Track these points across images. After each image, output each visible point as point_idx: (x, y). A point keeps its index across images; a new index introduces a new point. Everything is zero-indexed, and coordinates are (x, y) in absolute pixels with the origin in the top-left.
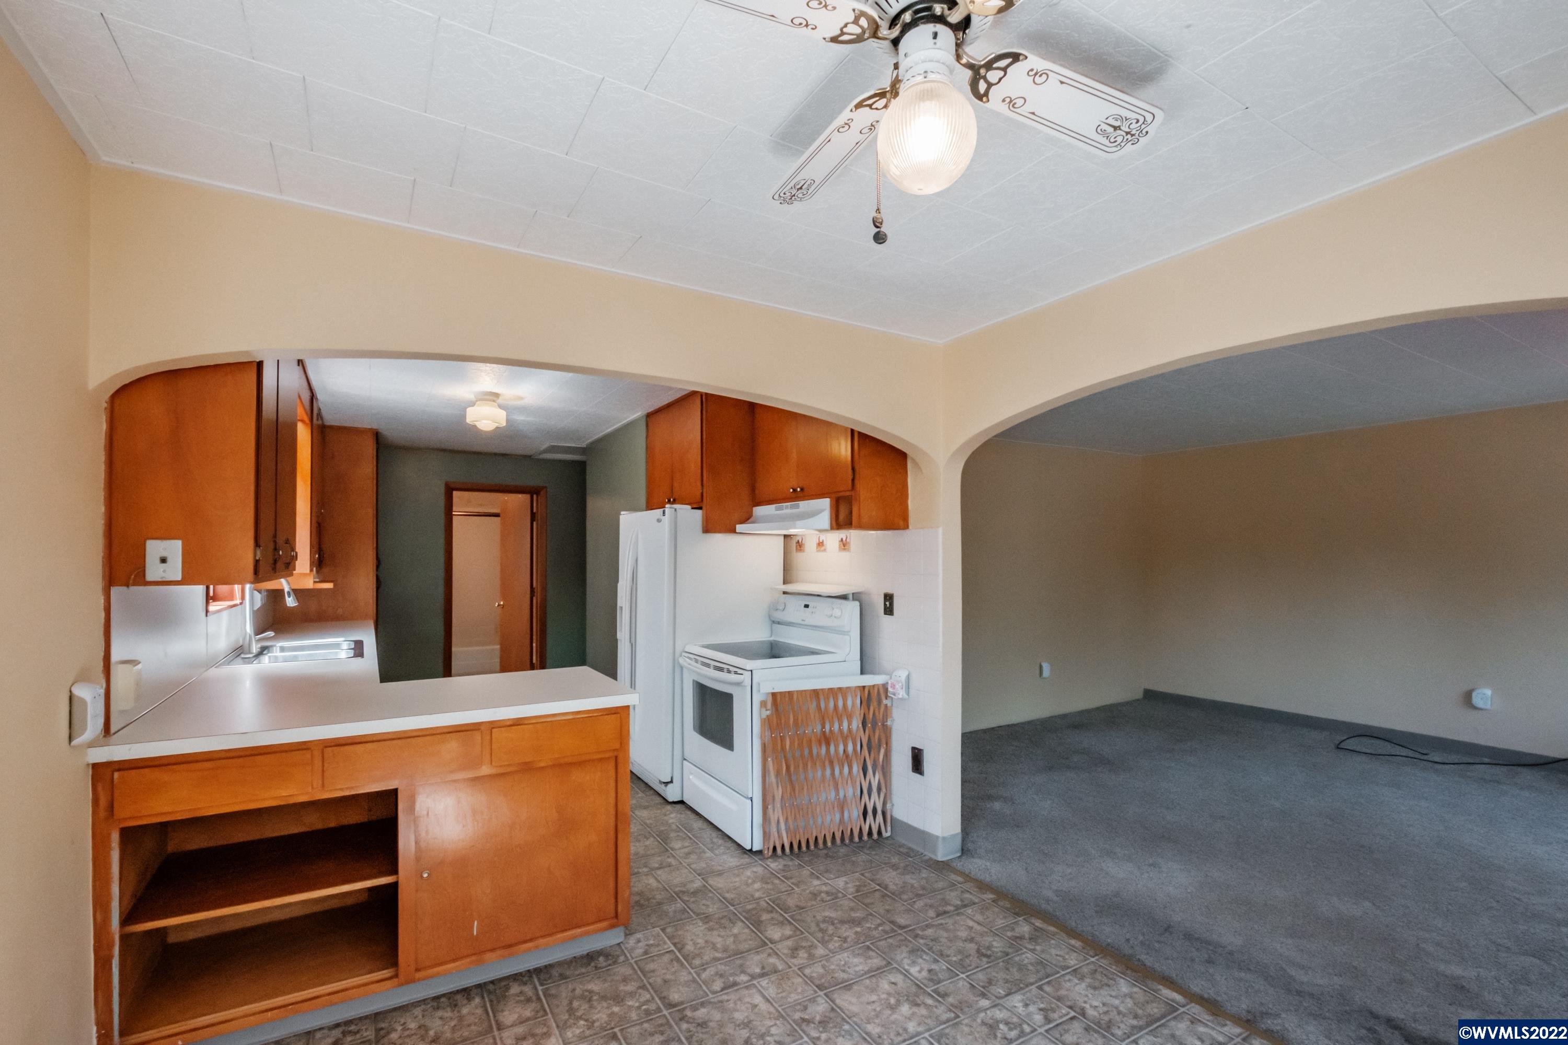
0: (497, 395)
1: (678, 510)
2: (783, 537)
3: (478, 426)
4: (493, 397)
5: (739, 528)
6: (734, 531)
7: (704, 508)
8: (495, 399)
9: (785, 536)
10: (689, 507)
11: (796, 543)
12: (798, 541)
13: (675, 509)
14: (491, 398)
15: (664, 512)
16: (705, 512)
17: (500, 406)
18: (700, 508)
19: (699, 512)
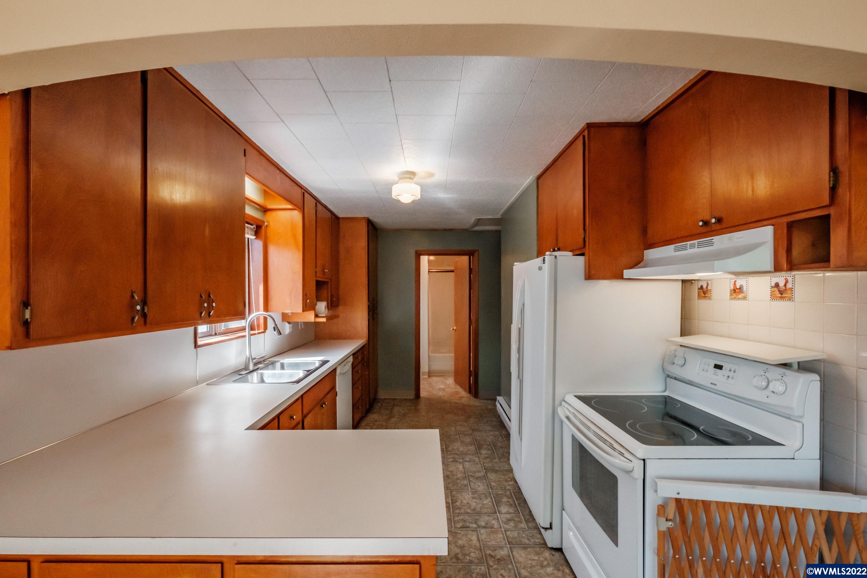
0: (413, 174)
1: (558, 257)
2: (680, 283)
3: (401, 200)
4: (410, 175)
5: (627, 273)
6: (620, 276)
7: (587, 253)
8: (412, 176)
9: (684, 281)
10: (570, 254)
11: (699, 289)
12: (702, 287)
13: (556, 256)
14: (408, 176)
15: (544, 260)
16: (587, 257)
17: (417, 183)
18: (583, 254)
19: (581, 259)
